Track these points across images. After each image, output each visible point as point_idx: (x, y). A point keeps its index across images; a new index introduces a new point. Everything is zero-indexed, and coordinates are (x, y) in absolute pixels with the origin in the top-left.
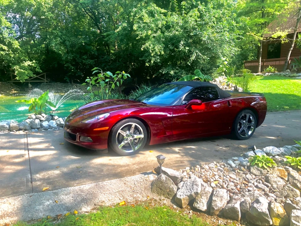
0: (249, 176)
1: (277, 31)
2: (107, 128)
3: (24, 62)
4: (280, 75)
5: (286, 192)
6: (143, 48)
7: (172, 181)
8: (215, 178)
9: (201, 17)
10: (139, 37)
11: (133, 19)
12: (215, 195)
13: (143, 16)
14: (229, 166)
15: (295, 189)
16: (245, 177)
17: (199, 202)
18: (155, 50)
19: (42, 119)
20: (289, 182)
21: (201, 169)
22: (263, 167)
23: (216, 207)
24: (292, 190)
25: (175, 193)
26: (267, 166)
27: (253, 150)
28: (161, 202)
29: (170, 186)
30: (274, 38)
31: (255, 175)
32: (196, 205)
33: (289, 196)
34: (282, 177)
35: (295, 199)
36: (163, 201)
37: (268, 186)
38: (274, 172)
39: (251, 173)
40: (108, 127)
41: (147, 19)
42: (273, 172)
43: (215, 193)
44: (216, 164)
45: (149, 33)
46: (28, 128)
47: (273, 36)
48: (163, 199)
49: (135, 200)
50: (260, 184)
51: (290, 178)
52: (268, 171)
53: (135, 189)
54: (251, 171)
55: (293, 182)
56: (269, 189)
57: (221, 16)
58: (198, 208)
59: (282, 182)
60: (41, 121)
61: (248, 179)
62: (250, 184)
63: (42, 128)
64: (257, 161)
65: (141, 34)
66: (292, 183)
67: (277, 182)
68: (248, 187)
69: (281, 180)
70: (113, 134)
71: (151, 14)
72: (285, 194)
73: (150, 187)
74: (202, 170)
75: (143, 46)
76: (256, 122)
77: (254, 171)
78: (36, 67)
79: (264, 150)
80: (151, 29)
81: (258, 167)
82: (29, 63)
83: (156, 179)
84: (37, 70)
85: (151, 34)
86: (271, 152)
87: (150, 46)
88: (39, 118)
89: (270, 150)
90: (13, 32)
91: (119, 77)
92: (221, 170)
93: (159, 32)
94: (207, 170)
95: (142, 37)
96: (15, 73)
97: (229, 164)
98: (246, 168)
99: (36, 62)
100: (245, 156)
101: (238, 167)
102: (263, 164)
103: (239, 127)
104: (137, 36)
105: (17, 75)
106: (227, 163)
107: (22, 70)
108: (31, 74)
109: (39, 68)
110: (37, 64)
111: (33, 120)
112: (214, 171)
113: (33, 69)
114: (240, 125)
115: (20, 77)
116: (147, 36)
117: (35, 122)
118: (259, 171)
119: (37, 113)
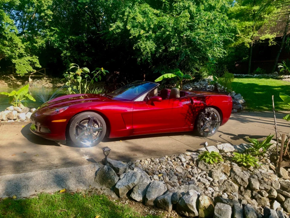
0: (195, 170)
1: (266, 34)
3: (25, 57)
4: (268, 76)
5: (225, 186)
6: (135, 47)
7: (114, 172)
8: (161, 171)
9: (192, 18)
10: (132, 37)
11: (127, 19)
12: (150, 186)
13: (136, 16)
14: (179, 161)
15: (234, 184)
16: (191, 171)
17: (135, 193)
18: (147, 49)
19: (20, 110)
20: (230, 177)
21: (151, 162)
22: (209, 163)
23: (150, 198)
24: (231, 185)
25: (116, 183)
26: (213, 162)
27: (205, 146)
28: (101, 191)
29: (111, 177)
30: (262, 41)
31: (201, 169)
32: (132, 195)
33: (227, 191)
34: (226, 172)
35: (232, 194)
36: (104, 190)
37: (209, 181)
38: (219, 168)
39: (198, 168)
40: (66, 120)
41: (140, 18)
42: (218, 168)
43: (152, 185)
44: (168, 158)
45: (141, 33)
47: (261, 38)
48: (104, 188)
49: (77, 188)
50: (203, 179)
51: (232, 173)
52: (214, 167)
53: (79, 178)
54: (199, 166)
55: (234, 178)
56: (210, 183)
57: (212, 18)
58: (134, 199)
59: (224, 177)
60: (18, 112)
61: (193, 173)
62: (193, 178)
63: (19, 119)
64: (205, 157)
65: (134, 34)
66: (233, 179)
67: (219, 177)
68: (191, 180)
69: (224, 175)
70: (71, 126)
71: (144, 14)
72: (223, 188)
73: (94, 177)
74: (152, 163)
75: (135, 45)
76: (220, 121)
77: (201, 166)
78: (36, 63)
79: (218, 147)
80: (144, 29)
81: (205, 162)
82: (29, 58)
83: (100, 170)
84: (36, 65)
85: (144, 34)
86: (224, 149)
87: (142, 45)
88: (17, 110)
89: (224, 147)
90: (14, 28)
91: (97, 73)
92: (170, 164)
93: (151, 32)
94: (156, 163)
95: (134, 37)
96: (16, 67)
97: (180, 159)
98: (195, 163)
99: (36, 58)
100: (197, 151)
101: (187, 162)
102: (210, 160)
103: (202, 124)
104: (130, 35)
105: (17, 69)
106: (178, 158)
107: (22, 65)
108: (31, 69)
109: (39, 63)
110: (37, 59)
111: (11, 111)
112: (163, 165)
113: (32, 64)
114: (204, 122)
115: (20, 71)
116: (140, 35)
117: (12, 114)
118: (205, 166)
119: (16, 105)
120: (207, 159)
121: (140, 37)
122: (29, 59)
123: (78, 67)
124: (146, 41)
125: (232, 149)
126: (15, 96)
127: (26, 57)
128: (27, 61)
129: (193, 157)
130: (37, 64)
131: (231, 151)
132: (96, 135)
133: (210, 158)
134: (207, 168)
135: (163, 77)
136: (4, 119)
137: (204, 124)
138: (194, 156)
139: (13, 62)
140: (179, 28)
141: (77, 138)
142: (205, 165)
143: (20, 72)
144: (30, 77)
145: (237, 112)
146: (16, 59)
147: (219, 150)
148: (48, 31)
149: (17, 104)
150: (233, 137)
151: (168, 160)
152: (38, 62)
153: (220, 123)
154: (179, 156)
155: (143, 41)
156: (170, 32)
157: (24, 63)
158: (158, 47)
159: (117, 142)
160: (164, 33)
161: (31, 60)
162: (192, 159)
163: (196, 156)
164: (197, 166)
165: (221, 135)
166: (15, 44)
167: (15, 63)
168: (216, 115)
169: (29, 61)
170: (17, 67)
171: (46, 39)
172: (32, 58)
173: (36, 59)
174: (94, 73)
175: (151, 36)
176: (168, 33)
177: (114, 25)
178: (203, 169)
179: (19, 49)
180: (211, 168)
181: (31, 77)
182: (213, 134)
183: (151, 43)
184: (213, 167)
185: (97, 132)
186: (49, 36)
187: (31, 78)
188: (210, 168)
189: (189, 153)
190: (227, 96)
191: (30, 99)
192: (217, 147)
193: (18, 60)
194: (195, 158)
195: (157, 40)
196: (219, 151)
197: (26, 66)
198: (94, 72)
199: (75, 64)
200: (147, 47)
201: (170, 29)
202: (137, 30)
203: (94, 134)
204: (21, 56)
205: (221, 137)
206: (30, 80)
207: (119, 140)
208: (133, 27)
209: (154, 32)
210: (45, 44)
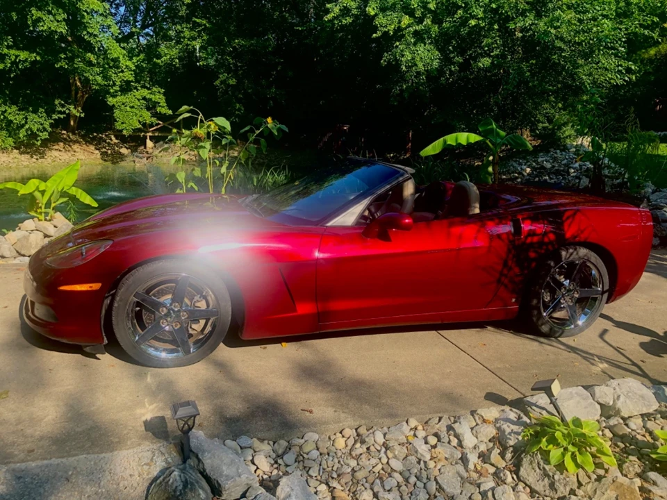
2: (96, 286)
3: (135, 91)
6: (385, 61)
10: (379, 34)
14: (455, 442)
18: (416, 65)
21: (356, 442)
22: (561, 467)
26: (577, 464)
27: (549, 395)
31: (530, 487)
38: (598, 492)
39: (519, 480)
40: (100, 284)
42: (595, 491)
44: (416, 428)
45: (402, 23)
52: (580, 485)
54: (522, 472)
60: (46, 236)
64: (548, 443)
74: (358, 445)
75: (386, 56)
76: (606, 288)
77: (529, 472)
78: (159, 103)
79: (597, 394)
80: (411, 13)
81: (547, 462)
82: (145, 92)
84: (159, 109)
85: (409, 26)
86: (619, 404)
87: (403, 56)
88: (42, 230)
89: (619, 397)
90: (109, 23)
91: (258, 132)
92: (419, 456)
93: (428, 21)
94: (372, 448)
95: (386, 33)
96: (115, 115)
97: (457, 436)
98: (509, 456)
99: (159, 92)
100: (520, 404)
101: (483, 448)
102: (563, 455)
103: (547, 298)
104: (375, 29)
105: (118, 120)
106: (453, 429)
107: (128, 108)
108: (147, 117)
109: (165, 104)
110: (161, 96)
112: (395, 457)
113: (151, 106)
114: (553, 292)
115: (122, 123)
116: (399, 29)
117: (28, 240)
118: (546, 479)
119: (42, 217)
120: (555, 454)
121: (399, 34)
122: (144, 95)
123: (199, 115)
124: (415, 44)
125: (650, 406)
126: (37, 195)
127: (138, 90)
128: (139, 100)
129: (504, 431)
130: (160, 106)
131: (645, 411)
132: (199, 330)
133: (566, 449)
134: (552, 486)
135: (445, 142)
136: (7, 254)
137: (553, 299)
138: (508, 428)
139: (109, 103)
140: (503, 7)
141: (137, 338)
142: (546, 475)
143: (124, 125)
144: (148, 137)
145: (660, 245)
146: (117, 96)
147: (599, 403)
148: (187, 28)
149: (43, 214)
150: (647, 339)
151: (415, 435)
152: (163, 103)
153: (606, 296)
154: (455, 422)
155: (408, 44)
156: (478, 19)
157: (132, 105)
158: (446, 60)
160: (464, 22)
161: (148, 97)
162: (499, 441)
163: (515, 428)
164: (517, 472)
165: (605, 331)
166: (112, 60)
167: (114, 105)
168: (593, 272)
169: (144, 98)
170: (117, 113)
171: (181, 46)
172: (151, 93)
173: (158, 96)
174: (247, 132)
175: (428, 31)
176: (473, 22)
177: (336, 6)
178: (537, 488)
179: (122, 71)
180: (568, 489)
181: (150, 136)
182: (582, 330)
183: (428, 51)
184: (575, 486)
185: (203, 322)
186: (189, 39)
187: (151, 138)
188: (562, 488)
189: (492, 412)
190: (637, 209)
191: (82, 200)
192: (593, 395)
193: (119, 98)
194: (510, 434)
195: (442, 42)
196: (598, 407)
197: (137, 112)
198: (247, 128)
199: (192, 107)
200: (418, 59)
201: (479, 12)
202: (394, 15)
203: (194, 326)
204: (126, 88)
205: (606, 337)
206: (149, 144)
208: (383, 9)
209: (437, 20)
210: (176, 58)
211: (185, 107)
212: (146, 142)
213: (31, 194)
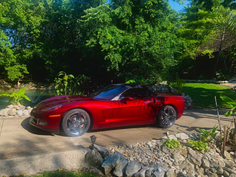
0: (160, 154)
1: (206, 49)
3: (16, 65)
4: (209, 82)
5: (184, 165)
6: (106, 58)
7: (100, 155)
8: (135, 154)
9: (149, 37)
10: (103, 50)
11: (100, 37)
12: (129, 165)
13: (107, 35)
14: (148, 146)
15: (191, 164)
16: (157, 154)
17: (117, 171)
18: (115, 60)
19: (18, 108)
20: (187, 159)
21: (126, 148)
22: (171, 147)
23: (128, 174)
24: (189, 165)
25: (101, 163)
26: (174, 147)
27: (167, 135)
28: (90, 170)
29: (98, 159)
30: (203, 55)
31: (165, 153)
32: (115, 172)
33: (186, 169)
34: (183, 154)
35: (190, 171)
36: (92, 169)
37: (172, 161)
38: (178, 151)
39: (162, 152)
40: (60, 115)
41: (109, 37)
43: (129, 164)
44: (139, 145)
45: (110, 47)
46: (6, 115)
47: (203, 52)
48: (92, 168)
49: (71, 168)
50: (167, 160)
51: (189, 155)
52: (175, 151)
53: (72, 160)
54: (163, 150)
55: (191, 159)
56: (173, 163)
57: (165, 37)
58: (116, 175)
59: (183, 158)
60: (17, 109)
61: (159, 156)
62: (159, 159)
63: (17, 115)
64: (168, 143)
65: (105, 48)
66: (189, 160)
67: (179, 158)
68: (158, 161)
69: (182, 157)
70: (64, 120)
71: (113, 33)
72: (183, 167)
73: (84, 159)
74: (127, 148)
75: (106, 57)
76: (176, 116)
77: (165, 150)
78: (24, 70)
79: (176, 136)
80: (113, 44)
81: (168, 147)
83: (89, 153)
84: (24, 72)
85: (112, 48)
86: (181, 137)
87: (111, 57)
89: (181, 136)
90: (9, 43)
91: (79, 79)
92: (141, 149)
93: (118, 47)
94: (130, 148)
95: (105, 50)
96: (8, 74)
97: (148, 145)
98: (160, 148)
99: (25, 66)
100: (161, 139)
101: (154, 147)
102: (171, 145)
103: (162, 118)
104: (102, 49)
105: (9, 75)
106: (147, 144)
107: (13, 71)
108: (20, 74)
109: (27, 70)
110: (25, 67)
111: (11, 109)
112: (136, 149)
113: (22, 71)
114: (164, 117)
115: (11, 76)
116: (109, 49)
117: (12, 111)
118: (168, 150)
120: (169, 145)
121: (109, 50)
123: (65, 74)
124: (114, 54)
125: (187, 137)
127: (17, 65)
128: (17, 69)
129: (158, 144)
130: (25, 71)
131: (186, 138)
133: (171, 144)
134: (169, 151)
135: (130, 82)
137: (164, 119)
138: (159, 143)
139: (6, 69)
140: (140, 44)
141: (68, 129)
142: (168, 149)
143: (12, 77)
144: (18, 81)
146: (9, 67)
148: (36, 45)
149: (15, 103)
151: (139, 146)
153: (176, 118)
154: (147, 143)
155: (112, 54)
156: (133, 47)
157: (14, 70)
158: (123, 59)
159: (98, 132)
160: (128, 48)
161: (20, 67)
163: (160, 143)
164: (162, 150)
166: (8, 55)
167: (8, 70)
168: (172, 111)
169: (19, 68)
170: (9, 73)
171: (34, 51)
172: (22, 66)
173: (24, 67)
175: (118, 50)
176: (131, 48)
177: (89, 41)
178: (166, 153)
179: (12, 59)
180: (172, 151)
182: (171, 126)
183: (118, 55)
184: (174, 151)
185: (83, 125)
186: (36, 49)
187: (20, 82)
188: (171, 151)
189: (155, 141)
190: (180, 97)
192: (175, 136)
193: (10, 68)
194: (159, 144)
195: (122, 53)
196: (177, 138)
197: (17, 73)
198: (77, 78)
199: (63, 72)
200: (115, 58)
201: (133, 45)
202: (107, 45)
204: (12, 64)
206: (19, 84)
207: (100, 131)
208: (104, 43)
209: (121, 47)
210: (32, 55)
211: (61, 72)
212: (17, 83)
213: (13, 97)
